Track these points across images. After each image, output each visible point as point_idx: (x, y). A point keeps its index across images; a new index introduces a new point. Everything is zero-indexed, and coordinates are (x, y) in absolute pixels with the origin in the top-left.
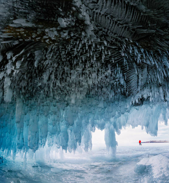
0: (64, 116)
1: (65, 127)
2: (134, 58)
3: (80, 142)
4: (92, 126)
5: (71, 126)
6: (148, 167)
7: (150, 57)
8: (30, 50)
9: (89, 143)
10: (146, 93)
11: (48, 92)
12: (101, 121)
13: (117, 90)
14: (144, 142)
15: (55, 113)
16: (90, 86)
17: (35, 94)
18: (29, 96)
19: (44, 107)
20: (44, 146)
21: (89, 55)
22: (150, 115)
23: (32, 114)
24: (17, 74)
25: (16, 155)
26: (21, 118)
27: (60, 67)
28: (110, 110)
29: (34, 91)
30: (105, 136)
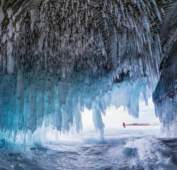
0: (57, 92)
1: (58, 106)
2: (115, 21)
3: (72, 122)
4: (81, 105)
5: (63, 104)
6: (134, 150)
7: (130, 18)
8: (26, 8)
9: (80, 123)
10: (126, 67)
11: (43, 63)
12: (88, 100)
13: (100, 63)
14: (128, 124)
15: (50, 89)
16: (77, 57)
17: (33, 66)
18: (28, 67)
19: (41, 81)
20: (41, 126)
21: (74, 17)
22: (131, 94)
23: (31, 89)
24: (17, 38)
25: (17, 137)
26: (21, 93)
27: (51, 32)
28: (95, 87)
29: (32, 60)
30: (93, 117)
